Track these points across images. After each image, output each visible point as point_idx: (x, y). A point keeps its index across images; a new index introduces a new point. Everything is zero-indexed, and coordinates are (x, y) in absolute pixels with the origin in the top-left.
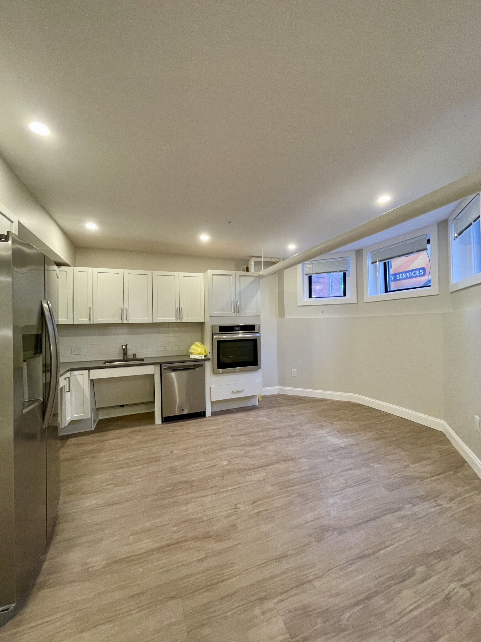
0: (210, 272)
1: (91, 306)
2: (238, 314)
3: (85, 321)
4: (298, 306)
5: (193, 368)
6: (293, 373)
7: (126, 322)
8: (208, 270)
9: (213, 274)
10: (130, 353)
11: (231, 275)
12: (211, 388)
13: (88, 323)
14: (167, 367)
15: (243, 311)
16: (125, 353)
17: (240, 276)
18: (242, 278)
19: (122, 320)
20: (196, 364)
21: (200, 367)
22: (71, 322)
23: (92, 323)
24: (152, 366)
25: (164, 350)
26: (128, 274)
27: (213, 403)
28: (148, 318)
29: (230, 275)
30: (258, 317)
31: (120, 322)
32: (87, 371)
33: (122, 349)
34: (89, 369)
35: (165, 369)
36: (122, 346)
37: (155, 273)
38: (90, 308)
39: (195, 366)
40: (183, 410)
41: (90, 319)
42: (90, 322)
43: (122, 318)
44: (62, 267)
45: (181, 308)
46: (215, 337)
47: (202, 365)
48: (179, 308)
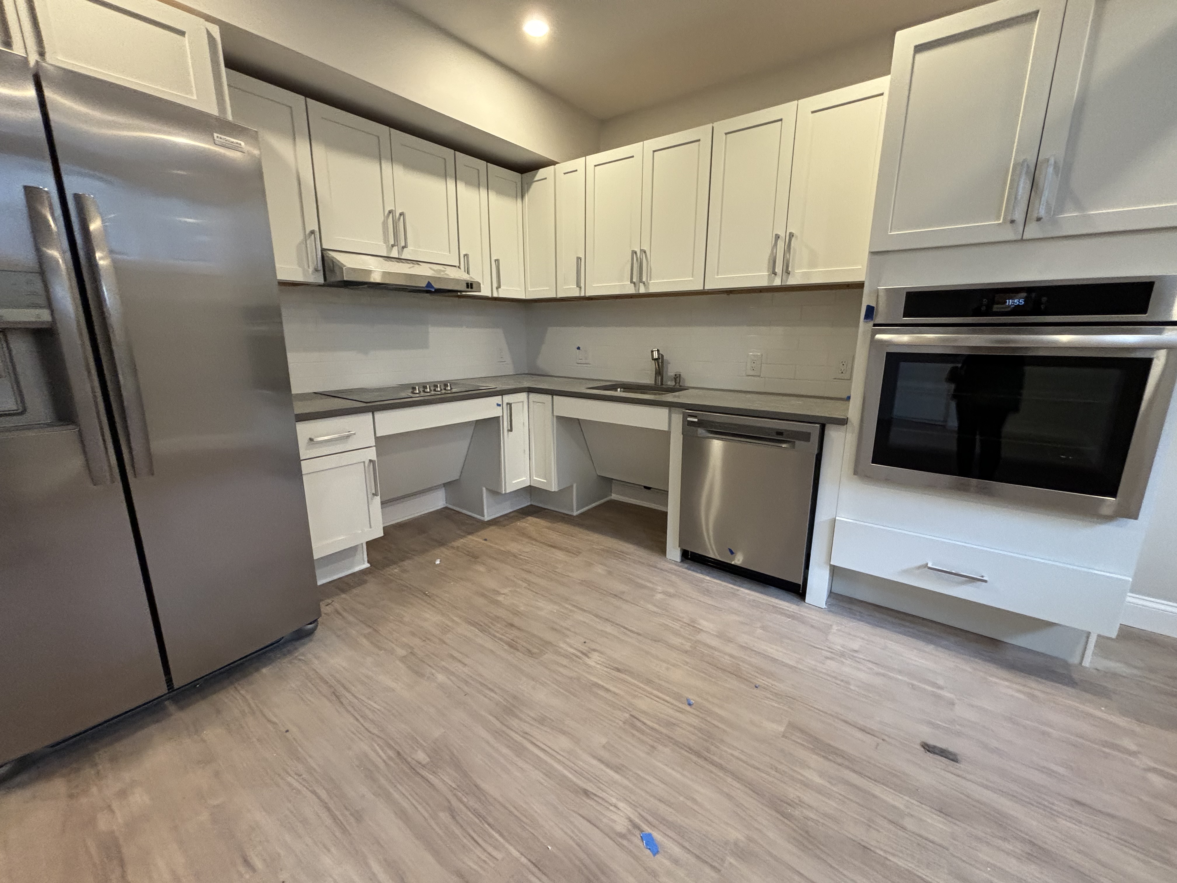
0: (905, 39)
1: (582, 255)
7: (642, 290)
8: (899, 34)
9: (920, 49)
10: (671, 371)
12: (835, 520)
13: (577, 294)
14: (696, 420)
15: (1079, 206)
16: (659, 372)
19: (632, 282)
20: (783, 428)
21: (797, 442)
22: (551, 294)
23: (583, 294)
24: (667, 411)
25: (752, 373)
26: (654, 151)
28: (692, 277)
31: (630, 290)
32: (549, 397)
33: (653, 359)
34: (553, 393)
35: (691, 423)
36: (652, 351)
37: (723, 126)
38: (579, 259)
39: (780, 433)
40: (732, 552)
41: (578, 285)
42: (580, 293)
43: (634, 280)
44: (541, 170)
45: (790, 233)
46: (879, 336)
47: (806, 437)
48: (782, 234)
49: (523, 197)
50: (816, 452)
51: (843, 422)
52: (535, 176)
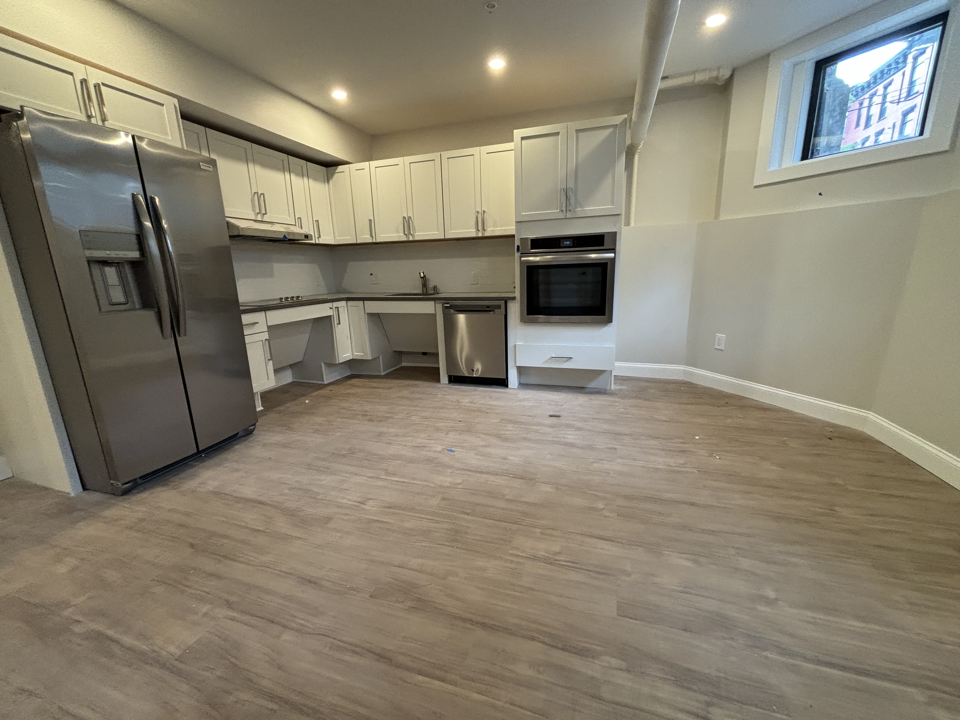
0: (518, 133)
1: (372, 219)
2: (569, 215)
3: (366, 238)
4: (756, 187)
5: (487, 309)
6: (716, 343)
7: (411, 239)
8: (514, 131)
9: (523, 138)
10: (431, 285)
11: (559, 132)
12: (516, 345)
13: (371, 241)
14: (449, 305)
15: (581, 206)
16: (424, 285)
17: (578, 131)
18: (581, 135)
19: (404, 234)
20: (489, 304)
21: (496, 310)
22: (353, 241)
23: (374, 241)
24: (433, 303)
25: (474, 282)
26: (410, 163)
27: (521, 370)
28: (438, 231)
29: (557, 134)
30: (617, 217)
31: (404, 239)
32: (362, 302)
33: (421, 278)
34: (363, 299)
35: (446, 307)
36: (420, 273)
37: (446, 154)
38: (370, 220)
39: (488, 307)
40: (473, 371)
41: (371, 236)
42: (373, 240)
43: (406, 233)
44: (340, 166)
45: (483, 211)
46: (522, 259)
47: (499, 307)
48: (480, 211)
49: (328, 181)
50: (504, 313)
51: (514, 298)
52: (337, 169)
